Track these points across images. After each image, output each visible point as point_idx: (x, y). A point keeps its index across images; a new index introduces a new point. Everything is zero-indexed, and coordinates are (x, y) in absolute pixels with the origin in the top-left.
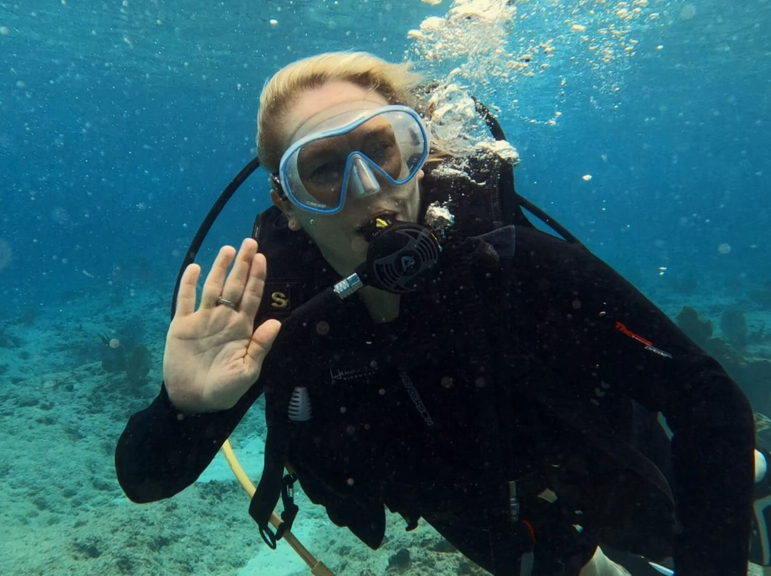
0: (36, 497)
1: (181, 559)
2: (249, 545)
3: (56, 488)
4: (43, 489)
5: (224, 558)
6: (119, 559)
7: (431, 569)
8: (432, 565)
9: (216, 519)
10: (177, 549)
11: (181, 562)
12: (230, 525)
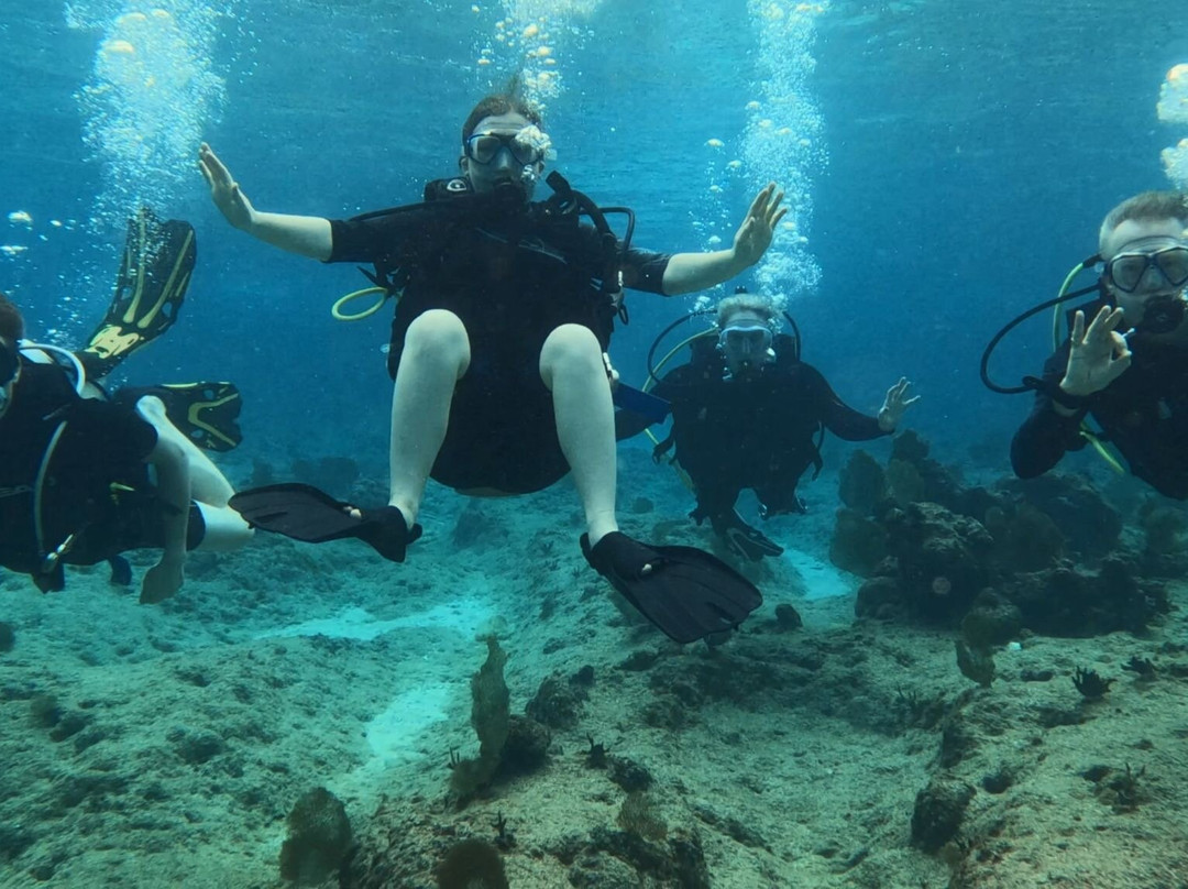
0: (81, 652)
1: (301, 701)
2: (374, 701)
3: (106, 644)
4: (90, 643)
5: (348, 708)
6: (234, 687)
7: (617, 685)
8: (620, 682)
9: (332, 671)
10: (294, 691)
11: (301, 704)
12: (349, 680)
